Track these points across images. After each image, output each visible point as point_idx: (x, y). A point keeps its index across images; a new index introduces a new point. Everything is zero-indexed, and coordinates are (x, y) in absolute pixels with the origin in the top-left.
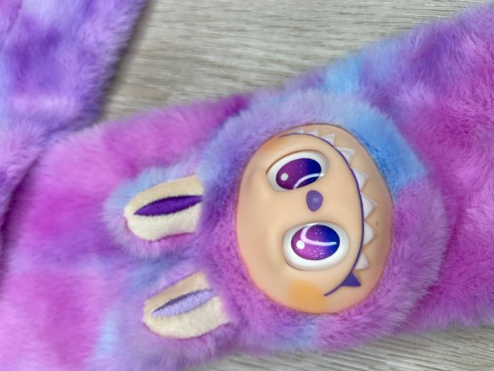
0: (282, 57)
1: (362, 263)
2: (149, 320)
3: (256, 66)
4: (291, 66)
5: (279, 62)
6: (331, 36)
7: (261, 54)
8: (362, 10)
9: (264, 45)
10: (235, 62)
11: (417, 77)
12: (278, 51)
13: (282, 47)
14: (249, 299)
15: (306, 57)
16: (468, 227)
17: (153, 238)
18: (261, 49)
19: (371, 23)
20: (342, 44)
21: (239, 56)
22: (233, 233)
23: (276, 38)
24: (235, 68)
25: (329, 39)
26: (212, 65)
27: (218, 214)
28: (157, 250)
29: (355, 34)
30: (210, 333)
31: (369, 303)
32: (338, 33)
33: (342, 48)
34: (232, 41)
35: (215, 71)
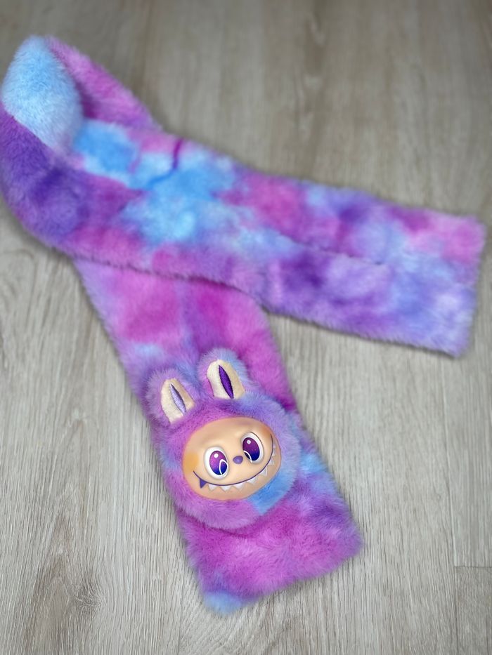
0: (325, 424)
1: (212, 487)
2: (167, 383)
3: (318, 410)
4: (320, 431)
5: (321, 423)
6: (341, 453)
7: (325, 411)
8: (358, 470)
9: (331, 413)
10: (318, 396)
11: (315, 505)
12: (328, 422)
13: (331, 424)
14: (185, 432)
15: (326, 439)
16: (237, 541)
17: (208, 376)
18: (329, 411)
19: (350, 476)
20: (336, 460)
21: (322, 398)
22: (217, 418)
23: (336, 420)
24: (315, 397)
25: (339, 452)
26: (315, 382)
27: (225, 409)
28: (203, 378)
29: (343, 467)
30: (164, 414)
31: (192, 494)
32: (343, 457)
33: (334, 460)
34: (332, 392)
35: (312, 384)
